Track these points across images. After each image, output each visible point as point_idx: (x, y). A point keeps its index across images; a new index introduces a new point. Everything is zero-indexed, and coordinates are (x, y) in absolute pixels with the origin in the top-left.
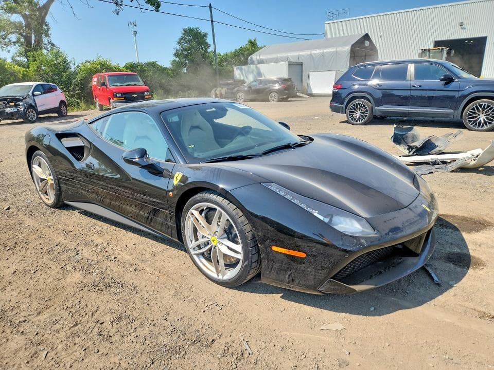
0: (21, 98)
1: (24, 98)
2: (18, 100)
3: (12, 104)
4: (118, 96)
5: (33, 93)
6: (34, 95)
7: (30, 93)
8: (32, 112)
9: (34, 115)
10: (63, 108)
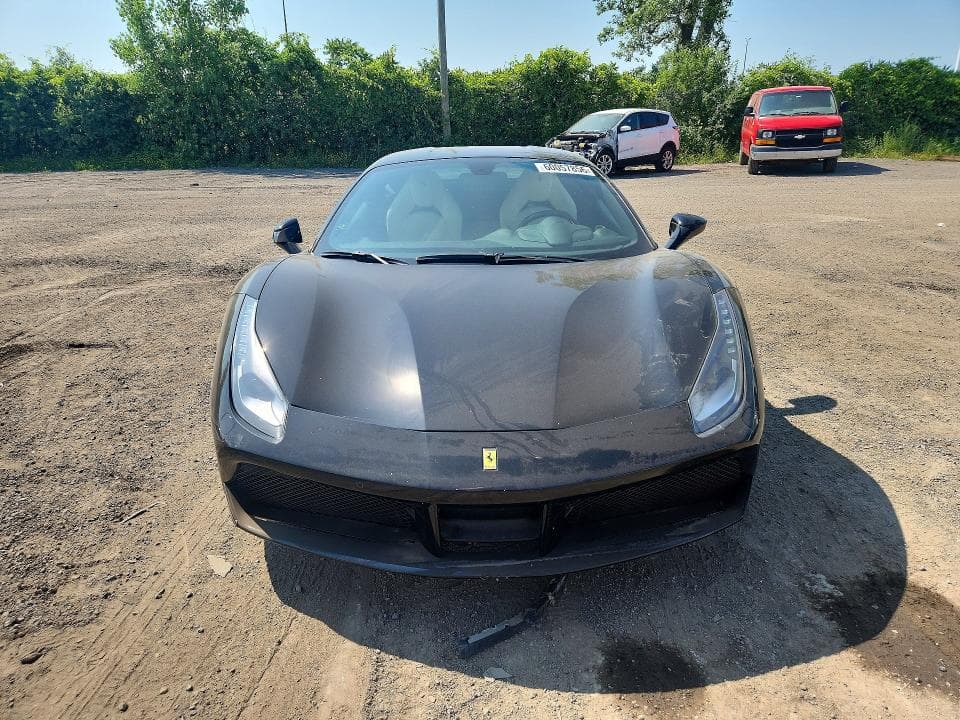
0: (598, 135)
1: (603, 136)
2: (593, 139)
3: (582, 145)
4: (764, 136)
5: (619, 128)
6: (619, 131)
7: (615, 129)
8: (607, 160)
9: (608, 166)
10: (668, 156)
